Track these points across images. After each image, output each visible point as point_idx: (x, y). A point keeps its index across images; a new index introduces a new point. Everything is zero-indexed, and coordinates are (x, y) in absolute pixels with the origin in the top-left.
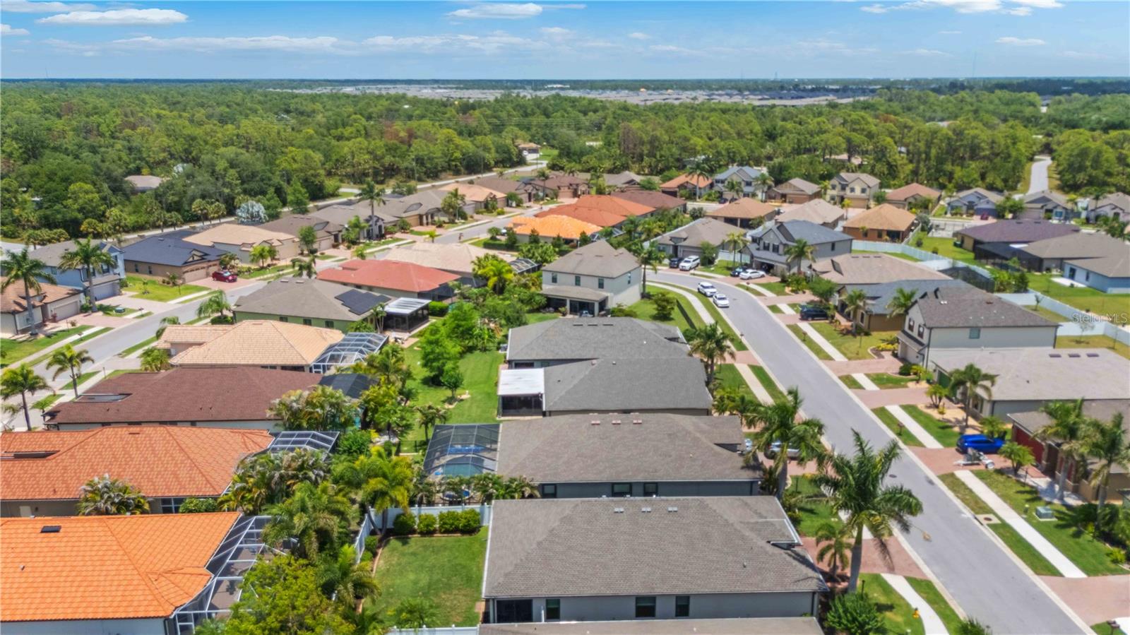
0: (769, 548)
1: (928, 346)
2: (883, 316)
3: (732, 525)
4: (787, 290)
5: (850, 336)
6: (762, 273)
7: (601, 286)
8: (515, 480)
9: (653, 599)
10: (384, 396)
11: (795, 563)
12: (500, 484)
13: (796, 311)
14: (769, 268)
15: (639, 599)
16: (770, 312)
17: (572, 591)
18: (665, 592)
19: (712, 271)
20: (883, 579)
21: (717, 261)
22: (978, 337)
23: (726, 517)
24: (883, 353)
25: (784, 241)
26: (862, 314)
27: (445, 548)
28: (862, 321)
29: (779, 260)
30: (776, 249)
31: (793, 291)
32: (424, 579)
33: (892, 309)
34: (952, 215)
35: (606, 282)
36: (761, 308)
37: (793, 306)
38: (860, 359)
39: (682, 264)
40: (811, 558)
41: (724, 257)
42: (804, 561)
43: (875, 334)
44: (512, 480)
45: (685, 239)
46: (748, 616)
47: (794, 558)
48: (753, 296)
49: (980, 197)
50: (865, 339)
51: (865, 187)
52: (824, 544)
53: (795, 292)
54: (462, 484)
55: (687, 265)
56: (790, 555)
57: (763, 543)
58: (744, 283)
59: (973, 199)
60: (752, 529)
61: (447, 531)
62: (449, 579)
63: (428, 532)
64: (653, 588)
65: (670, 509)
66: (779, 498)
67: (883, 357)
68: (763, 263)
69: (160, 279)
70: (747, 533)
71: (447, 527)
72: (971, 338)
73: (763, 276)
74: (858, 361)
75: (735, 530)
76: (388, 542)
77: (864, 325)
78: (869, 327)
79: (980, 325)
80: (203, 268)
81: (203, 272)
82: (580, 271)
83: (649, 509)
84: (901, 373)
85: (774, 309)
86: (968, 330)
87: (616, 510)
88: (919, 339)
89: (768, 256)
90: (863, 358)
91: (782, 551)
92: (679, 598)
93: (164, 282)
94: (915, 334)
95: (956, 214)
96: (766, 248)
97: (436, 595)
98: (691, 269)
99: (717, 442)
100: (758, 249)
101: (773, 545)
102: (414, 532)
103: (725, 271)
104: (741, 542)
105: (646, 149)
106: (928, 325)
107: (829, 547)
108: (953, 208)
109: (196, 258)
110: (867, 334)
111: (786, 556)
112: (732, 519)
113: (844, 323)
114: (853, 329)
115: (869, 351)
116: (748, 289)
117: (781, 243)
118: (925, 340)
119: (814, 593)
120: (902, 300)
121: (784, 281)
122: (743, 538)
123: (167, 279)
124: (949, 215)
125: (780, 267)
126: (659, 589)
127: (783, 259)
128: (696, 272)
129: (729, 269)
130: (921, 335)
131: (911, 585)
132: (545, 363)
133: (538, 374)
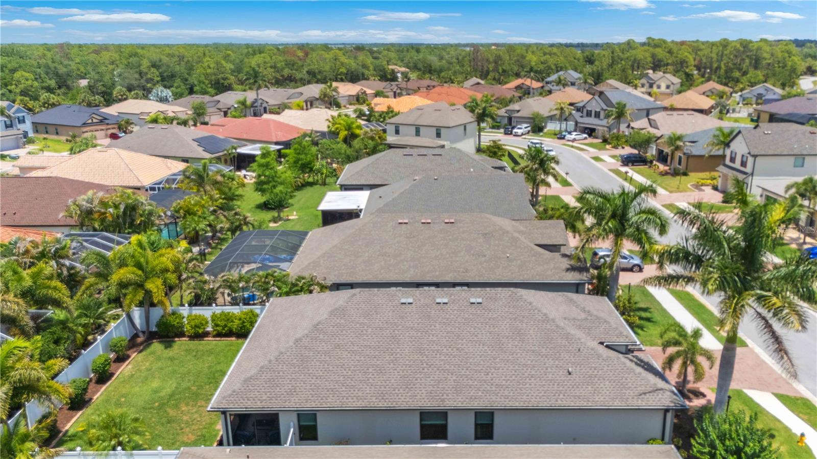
0: (602, 350)
1: (752, 174)
2: (702, 157)
3: (553, 320)
4: (608, 147)
5: (669, 177)
6: (585, 135)
7: (438, 135)
8: (303, 278)
9: (444, 414)
10: (195, 205)
11: (639, 370)
12: (285, 283)
13: (617, 160)
14: (591, 132)
15: (424, 414)
16: (593, 161)
17: (333, 402)
18: (460, 405)
19: (542, 136)
20: (747, 395)
21: (545, 130)
22: (803, 166)
23: (544, 311)
24: (703, 188)
25: (605, 107)
26: (680, 158)
27: (210, 352)
28: (680, 163)
29: (601, 124)
30: (597, 115)
31: (612, 147)
32: (170, 386)
33: (710, 148)
34: (744, 105)
35: (443, 131)
36: (584, 158)
37: (613, 157)
38: (681, 192)
39: (515, 130)
40: (658, 366)
41: (551, 127)
42: (649, 368)
43: (692, 175)
44: (301, 278)
45: (518, 111)
46: (575, 441)
47: (636, 364)
48: (578, 152)
49: (767, 90)
50: (684, 178)
51: (670, 83)
52: (672, 350)
53: (615, 147)
54: (240, 281)
55: (520, 132)
56: (631, 360)
57: (594, 344)
58: (570, 143)
59: (762, 91)
60: (579, 327)
61: (219, 335)
62: (200, 387)
63: (199, 335)
64: (443, 401)
65: (472, 300)
66: (611, 299)
67: (704, 191)
68: (586, 128)
69: (64, 138)
70: (573, 331)
71: (219, 329)
72: (795, 166)
73: (586, 138)
74: (679, 194)
75: (557, 326)
76: (149, 345)
77: (682, 168)
78: (687, 168)
79: (805, 153)
80: (103, 130)
81: (103, 133)
82: (420, 122)
83: (445, 300)
84: (724, 202)
85: (597, 159)
86: (792, 159)
87: (403, 301)
88: (742, 169)
89: (591, 121)
90: (684, 191)
91: (621, 356)
92: (478, 414)
93: (67, 141)
94: (737, 165)
95: (747, 104)
96: (589, 114)
97: (176, 406)
98: (522, 134)
99: (538, 243)
100: (582, 117)
101: (607, 346)
102: (182, 335)
103: (553, 136)
104: (564, 342)
105: (491, 67)
106: (752, 154)
107: (678, 354)
108: (744, 100)
109: (95, 121)
110: (685, 174)
111: (627, 361)
112: (553, 314)
113: (662, 167)
114: (672, 172)
115: (689, 186)
116: (572, 147)
117: (602, 109)
118: (748, 169)
119: (666, 411)
120: (722, 139)
121: (605, 141)
122: (567, 337)
123: (70, 138)
124: (741, 105)
125: (601, 130)
126: (450, 402)
127: (604, 122)
128: (527, 137)
129: (555, 134)
130: (744, 164)
131: (785, 404)
132: (371, 187)
133: (364, 195)
